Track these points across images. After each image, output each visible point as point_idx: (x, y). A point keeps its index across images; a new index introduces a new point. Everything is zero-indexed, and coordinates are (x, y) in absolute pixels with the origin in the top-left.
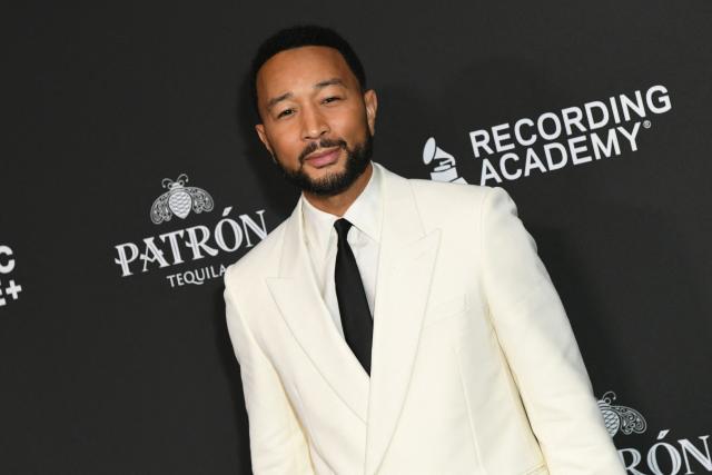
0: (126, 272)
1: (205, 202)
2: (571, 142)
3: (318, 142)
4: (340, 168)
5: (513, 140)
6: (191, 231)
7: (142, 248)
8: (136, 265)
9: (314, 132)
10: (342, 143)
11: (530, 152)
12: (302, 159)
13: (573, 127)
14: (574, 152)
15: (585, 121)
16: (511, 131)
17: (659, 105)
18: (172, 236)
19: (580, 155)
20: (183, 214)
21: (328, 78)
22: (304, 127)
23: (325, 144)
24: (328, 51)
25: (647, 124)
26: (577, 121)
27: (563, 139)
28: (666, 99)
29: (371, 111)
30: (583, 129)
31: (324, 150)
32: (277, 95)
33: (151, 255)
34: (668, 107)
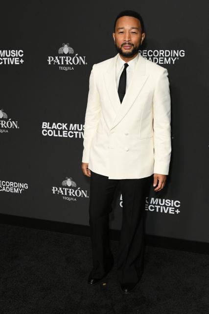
0: (50, 63)
1: (72, 51)
2: (160, 58)
3: (127, 43)
4: (130, 51)
5: (147, 54)
6: (67, 57)
7: (55, 59)
8: (52, 62)
9: (127, 40)
10: (133, 45)
11: (150, 58)
12: (122, 45)
13: (161, 55)
14: (160, 61)
15: (164, 54)
16: (147, 52)
17: (182, 55)
18: (62, 58)
19: (161, 62)
20: (66, 53)
21: (135, 26)
22: (125, 38)
23: (129, 44)
24: (137, 19)
25: (178, 58)
26: (162, 54)
27: (158, 57)
28: (184, 54)
29: (143, 39)
30: (163, 56)
31: (128, 45)
32: (121, 27)
33: (56, 61)
34: (183, 56)
